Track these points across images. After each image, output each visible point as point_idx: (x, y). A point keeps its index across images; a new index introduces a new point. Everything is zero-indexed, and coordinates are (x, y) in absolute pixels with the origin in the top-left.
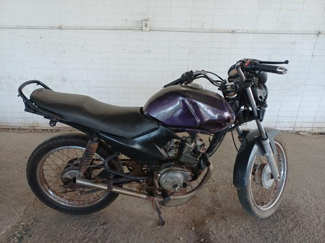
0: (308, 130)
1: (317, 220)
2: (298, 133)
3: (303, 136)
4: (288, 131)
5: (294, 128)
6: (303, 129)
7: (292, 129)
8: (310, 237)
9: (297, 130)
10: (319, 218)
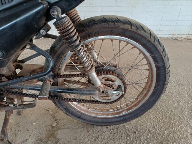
0: (184, 36)
1: (176, 104)
2: (176, 39)
3: (180, 41)
4: (168, 38)
5: (173, 35)
6: (180, 36)
7: (171, 36)
8: (166, 120)
9: (175, 37)
10: (178, 102)
